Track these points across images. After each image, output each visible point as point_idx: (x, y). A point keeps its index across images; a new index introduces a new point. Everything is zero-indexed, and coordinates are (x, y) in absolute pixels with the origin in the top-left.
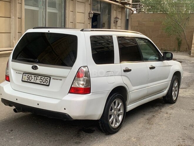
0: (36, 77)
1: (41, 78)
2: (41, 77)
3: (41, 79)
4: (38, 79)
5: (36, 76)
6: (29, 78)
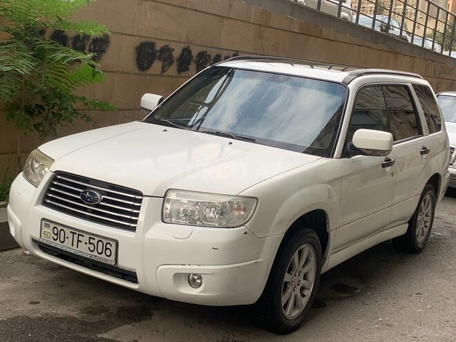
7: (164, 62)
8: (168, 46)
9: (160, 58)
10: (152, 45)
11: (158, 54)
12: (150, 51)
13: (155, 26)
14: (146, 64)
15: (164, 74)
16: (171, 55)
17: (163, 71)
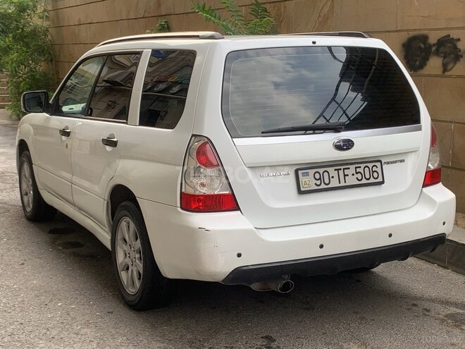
0: (341, 172)
1: (358, 170)
2: (356, 168)
3: (357, 173)
4: (350, 175)
5: (342, 167)
6: (320, 179)
7: (445, 57)
8: (449, 36)
9: (437, 53)
10: (424, 38)
11: (434, 49)
12: (422, 46)
13: (426, 15)
14: (417, 63)
15: (446, 73)
16: (455, 47)
17: (445, 70)
